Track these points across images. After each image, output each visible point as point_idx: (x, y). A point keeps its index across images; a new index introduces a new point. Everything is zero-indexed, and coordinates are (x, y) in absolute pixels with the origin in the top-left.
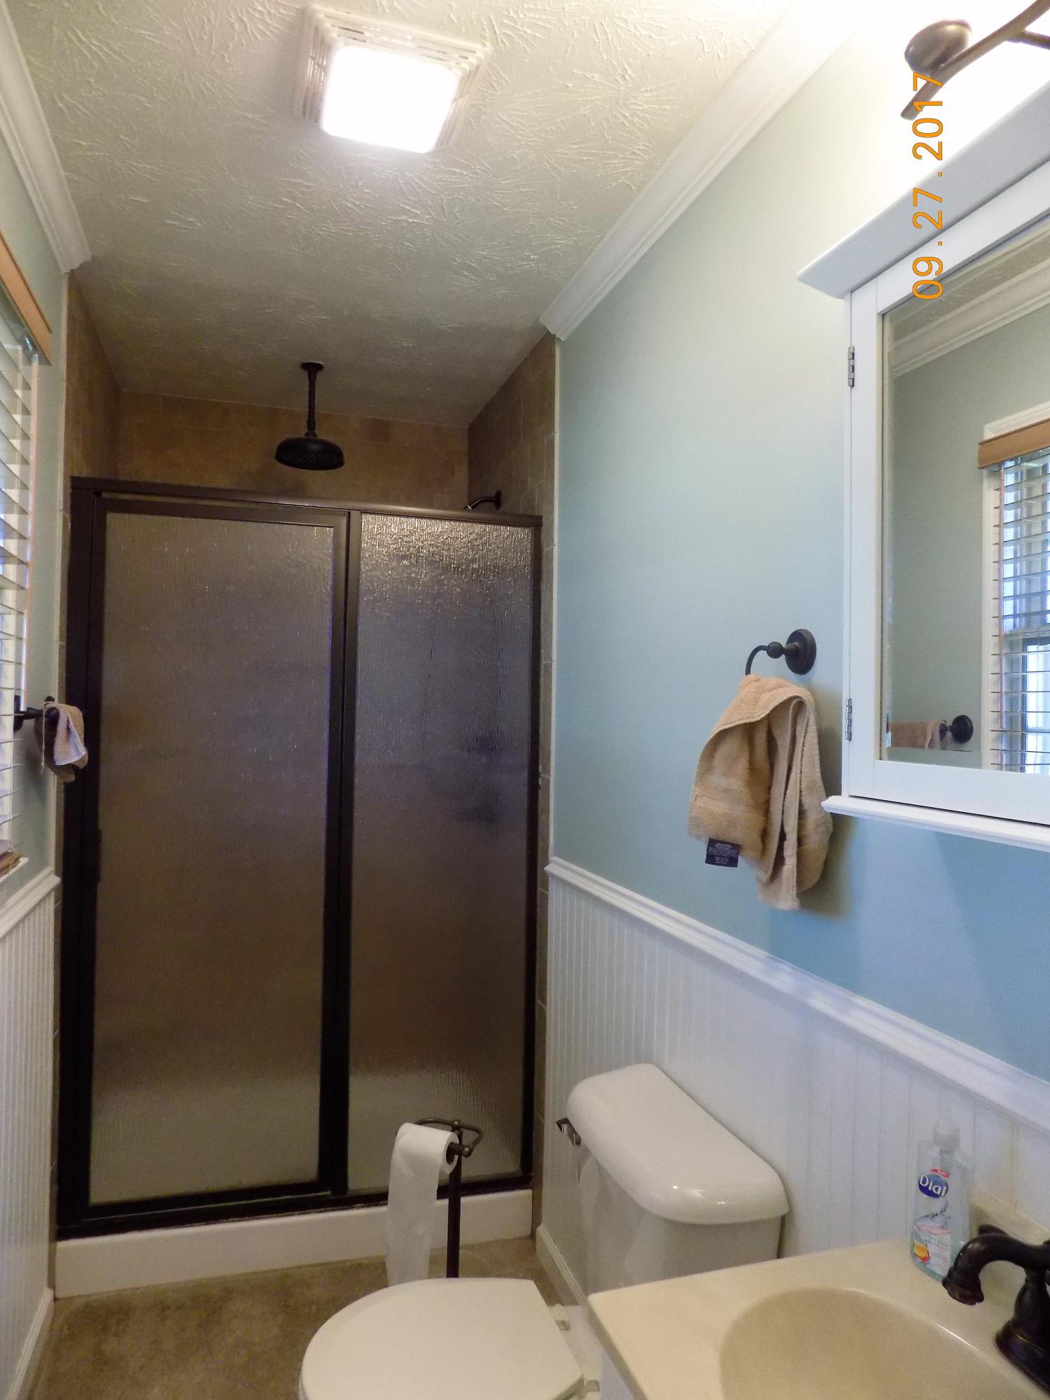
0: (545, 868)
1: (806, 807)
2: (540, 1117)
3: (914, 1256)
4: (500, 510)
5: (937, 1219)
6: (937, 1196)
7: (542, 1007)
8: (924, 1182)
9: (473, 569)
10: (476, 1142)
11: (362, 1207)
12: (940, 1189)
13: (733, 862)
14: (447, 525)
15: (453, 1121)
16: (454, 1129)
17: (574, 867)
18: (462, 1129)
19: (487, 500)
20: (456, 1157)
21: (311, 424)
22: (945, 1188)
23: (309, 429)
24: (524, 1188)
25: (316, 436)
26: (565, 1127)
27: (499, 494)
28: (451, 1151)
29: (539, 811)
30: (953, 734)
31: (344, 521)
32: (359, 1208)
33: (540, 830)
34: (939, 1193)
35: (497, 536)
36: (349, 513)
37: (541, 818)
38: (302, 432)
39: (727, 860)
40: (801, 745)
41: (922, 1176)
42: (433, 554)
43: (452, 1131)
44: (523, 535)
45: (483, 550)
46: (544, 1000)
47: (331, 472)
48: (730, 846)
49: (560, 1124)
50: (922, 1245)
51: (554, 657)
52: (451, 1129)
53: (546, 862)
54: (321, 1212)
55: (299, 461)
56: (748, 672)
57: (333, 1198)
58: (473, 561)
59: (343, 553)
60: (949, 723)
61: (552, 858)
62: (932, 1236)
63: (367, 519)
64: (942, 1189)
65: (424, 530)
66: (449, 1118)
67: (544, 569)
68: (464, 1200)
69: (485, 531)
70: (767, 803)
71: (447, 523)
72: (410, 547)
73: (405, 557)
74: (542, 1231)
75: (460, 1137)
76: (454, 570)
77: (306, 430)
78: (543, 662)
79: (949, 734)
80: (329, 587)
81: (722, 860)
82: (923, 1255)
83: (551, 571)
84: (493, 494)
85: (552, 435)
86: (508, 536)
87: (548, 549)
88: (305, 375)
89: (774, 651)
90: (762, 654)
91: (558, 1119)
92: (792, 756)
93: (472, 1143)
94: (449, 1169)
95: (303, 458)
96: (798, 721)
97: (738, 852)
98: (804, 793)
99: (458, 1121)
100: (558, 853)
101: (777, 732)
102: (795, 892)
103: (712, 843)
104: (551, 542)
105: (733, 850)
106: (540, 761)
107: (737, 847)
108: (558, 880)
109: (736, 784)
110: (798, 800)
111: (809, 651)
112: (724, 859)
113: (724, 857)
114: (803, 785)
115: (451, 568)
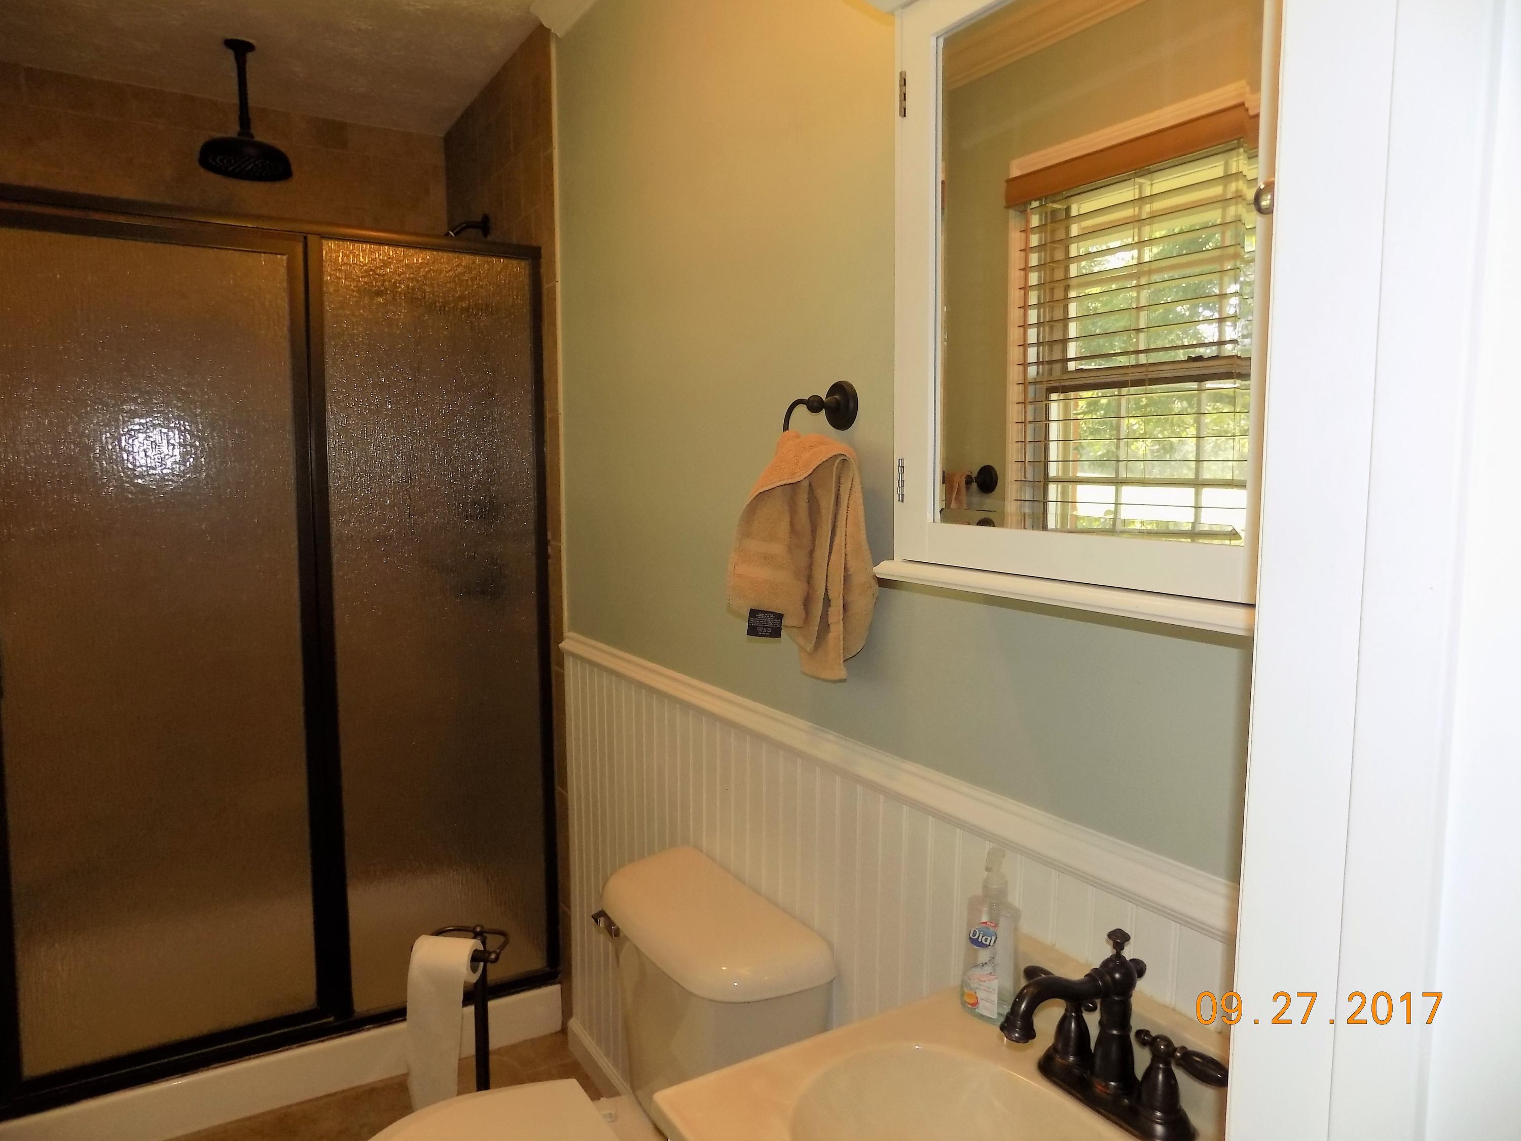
0: (559, 645)
1: (852, 571)
3: (964, 1003)
4: (489, 238)
5: (986, 967)
6: (987, 946)
7: (563, 794)
8: (974, 935)
9: (462, 308)
10: (502, 947)
11: (373, 1028)
12: (989, 939)
13: (776, 633)
14: (428, 255)
15: (475, 927)
16: (476, 935)
17: (593, 642)
18: (485, 934)
19: (471, 225)
20: (482, 964)
21: (245, 119)
22: (994, 938)
23: (241, 126)
24: (554, 983)
25: (252, 136)
26: (602, 920)
27: (486, 219)
28: (476, 958)
29: (550, 582)
30: (978, 485)
31: (300, 248)
32: (369, 1029)
33: (552, 603)
34: (988, 943)
35: (489, 270)
36: (305, 238)
37: (552, 589)
38: (233, 130)
39: (770, 630)
40: (845, 506)
41: (973, 929)
42: (413, 289)
43: (474, 938)
44: (519, 268)
45: (473, 285)
46: (564, 785)
47: (278, 185)
48: (772, 616)
49: (596, 918)
50: (972, 992)
51: (561, 410)
52: (473, 935)
53: (561, 639)
54: (323, 1041)
55: (231, 168)
56: (786, 428)
57: (336, 1024)
58: (462, 298)
59: (301, 287)
60: (975, 475)
61: (567, 633)
62: (981, 983)
63: (329, 246)
64: (991, 939)
65: (400, 261)
66: (470, 923)
67: (545, 309)
68: (491, 1004)
69: (474, 262)
70: (810, 567)
71: (428, 252)
72: (384, 281)
73: (379, 293)
74: (575, 1025)
75: (484, 943)
76: (440, 309)
77: (238, 128)
78: (548, 415)
79: (974, 485)
80: (285, 329)
81: (765, 630)
82: (972, 1001)
83: (554, 312)
84: (479, 218)
86: (501, 269)
87: (549, 285)
88: (230, 55)
89: (814, 405)
90: (802, 409)
91: (593, 913)
92: (835, 517)
93: (498, 948)
94: (474, 978)
95: (237, 165)
96: (842, 480)
97: (781, 623)
98: (849, 557)
99: (482, 927)
100: (575, 628)
101: (819, 492)
102: (842, 660)
103: (754, 613)
104: (553, 278)
105: (776, 620)
106: (549, 526)
107: (780, 616)
108: (576, 657)
109: (778, 549)
110: (844, 564)
111: (851, 405)
112: (767, 630)
113: (767, 627)
114: (848, 549)
115: (436, 307)
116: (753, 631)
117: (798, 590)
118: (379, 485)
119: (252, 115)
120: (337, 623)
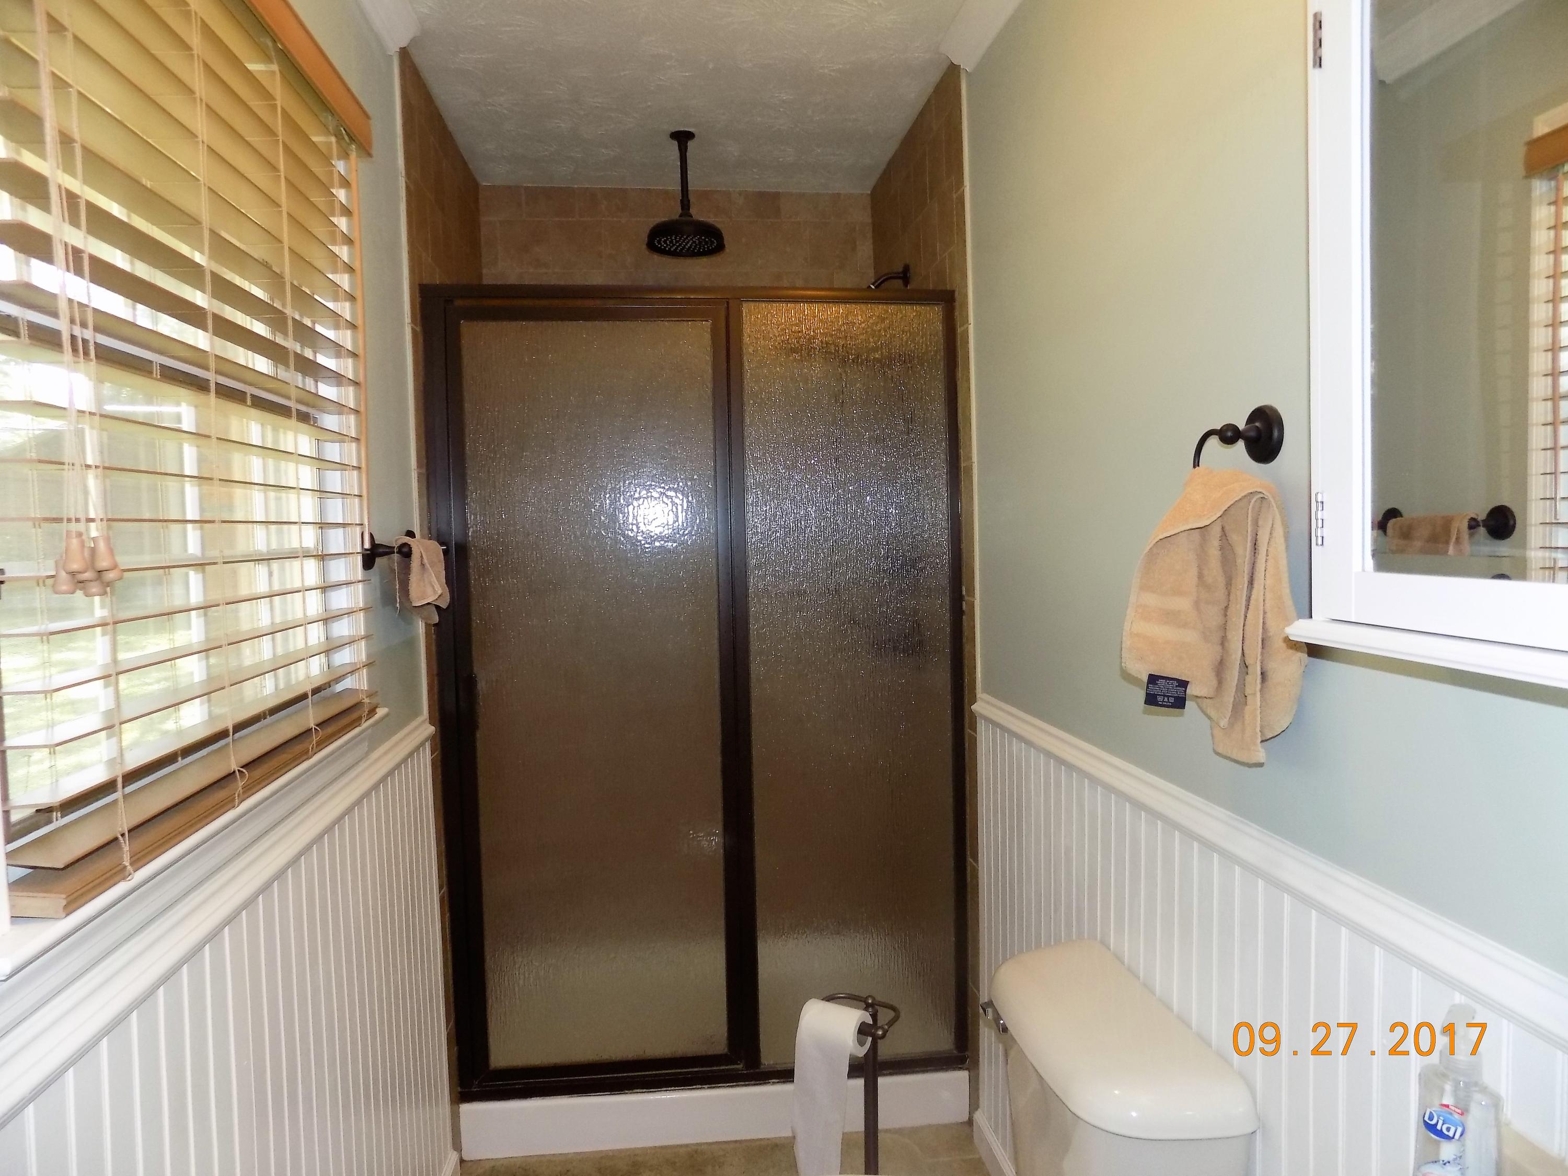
0: (973, 707)
1: (1270, 632)
2: (975, 990)
4: (908, 287)
5: (1450, 1167)
6: (1450, 1138)
7: (974, 865)
8: (1431, 1119)
9: (875, 359)
10: (891, 1023)
11: (776, 1084)
12: (1453, 1130)
13: (1179, 703)
14: (842, 309)
15: (867, 998)
16: (867, 1007)
17: (1005, 706)
18: (875, 1007)
19: (892, 277)
20: (870, 1039)
21: (685, 203)
22: (1461, 1128)
23: (682, 209)
24: (960, 1069)
25: (691, 216)
26: (990, 1010)
27: (906, 269)
28: (863, 1030)
29: (964, 640)
30: (1485, 529)
31: (723, 314)
32: (773, 1083)
33: (965, 662)
34: (1451, 1134)
35: (902, 318)
36: (728, 303)
37: (967, 648)
38: (675, 213)
39: (1171, 700)
40: (1265, 554)
41: (1428, 1111)
42: (827, 344)
43: (865, 1009)
44: (933, 314)
45: (885, 335)
46: (976, 857)
48: (1176, 683)
49: (984, 1008)
51: (975, 458)
52: (864, 1007)
53: (974, 700)
54: (732, 1087)
55: (673, 248)
56: (1196, 463)
57: (744, 1072)
58: (875, 350)
59: (723, 350)
60: (1482, 516)
61: (980, 694)
63: (749, 307)
64: (1456, 1129)
65: (815, 316)
66: (863, 993)
67: (959, 353)
68: (882, 1080)
69: (887, 312)
70: (1224, 626)
71: (842, 306)
72: (800, 337)
73: (793, 350)
74: (980, 1118)
75: (874, 1016)
76: (854, 361)
77: (680, 211)
78: (962, 464)
81: (1166, 701)
83: (968, 358)
84: (901, 269)
85: (962, 190)
86: (914, 316)
87: (962, 329)
88: (675, 144)
89: (1228, 435)
90: (1213, 441)
92: (1253, 568)
93: (887, 1024)
94: (861, 1052)
95: (678, 244)
96: (1260, 523)
97: (1185, 691)
98: (1269, 615)
99: (874, 999)
100: (986, 690)
101: (1234, 538)
102: (1259, 740)
103: (1153, 679)
104: (966, 321)
105: (1179, 688)
106: (964, 581)
107: (1184, 684)
108: (988, 720)
109: (1184, 604)
110: (1261, 624)
111: (1276, 434)
112: (1168, 699)
113: (1168, 697)
114: (1268, 605)
115: (849, 359)
116: (1151, 700)
117: (1207, 654)
118: (794, 540)
119: (692, 198)
120: (753, 676)
